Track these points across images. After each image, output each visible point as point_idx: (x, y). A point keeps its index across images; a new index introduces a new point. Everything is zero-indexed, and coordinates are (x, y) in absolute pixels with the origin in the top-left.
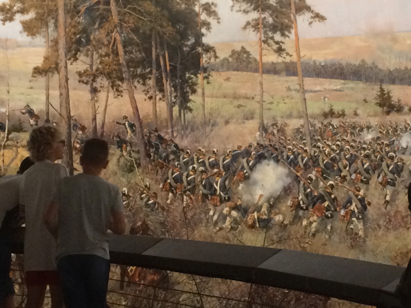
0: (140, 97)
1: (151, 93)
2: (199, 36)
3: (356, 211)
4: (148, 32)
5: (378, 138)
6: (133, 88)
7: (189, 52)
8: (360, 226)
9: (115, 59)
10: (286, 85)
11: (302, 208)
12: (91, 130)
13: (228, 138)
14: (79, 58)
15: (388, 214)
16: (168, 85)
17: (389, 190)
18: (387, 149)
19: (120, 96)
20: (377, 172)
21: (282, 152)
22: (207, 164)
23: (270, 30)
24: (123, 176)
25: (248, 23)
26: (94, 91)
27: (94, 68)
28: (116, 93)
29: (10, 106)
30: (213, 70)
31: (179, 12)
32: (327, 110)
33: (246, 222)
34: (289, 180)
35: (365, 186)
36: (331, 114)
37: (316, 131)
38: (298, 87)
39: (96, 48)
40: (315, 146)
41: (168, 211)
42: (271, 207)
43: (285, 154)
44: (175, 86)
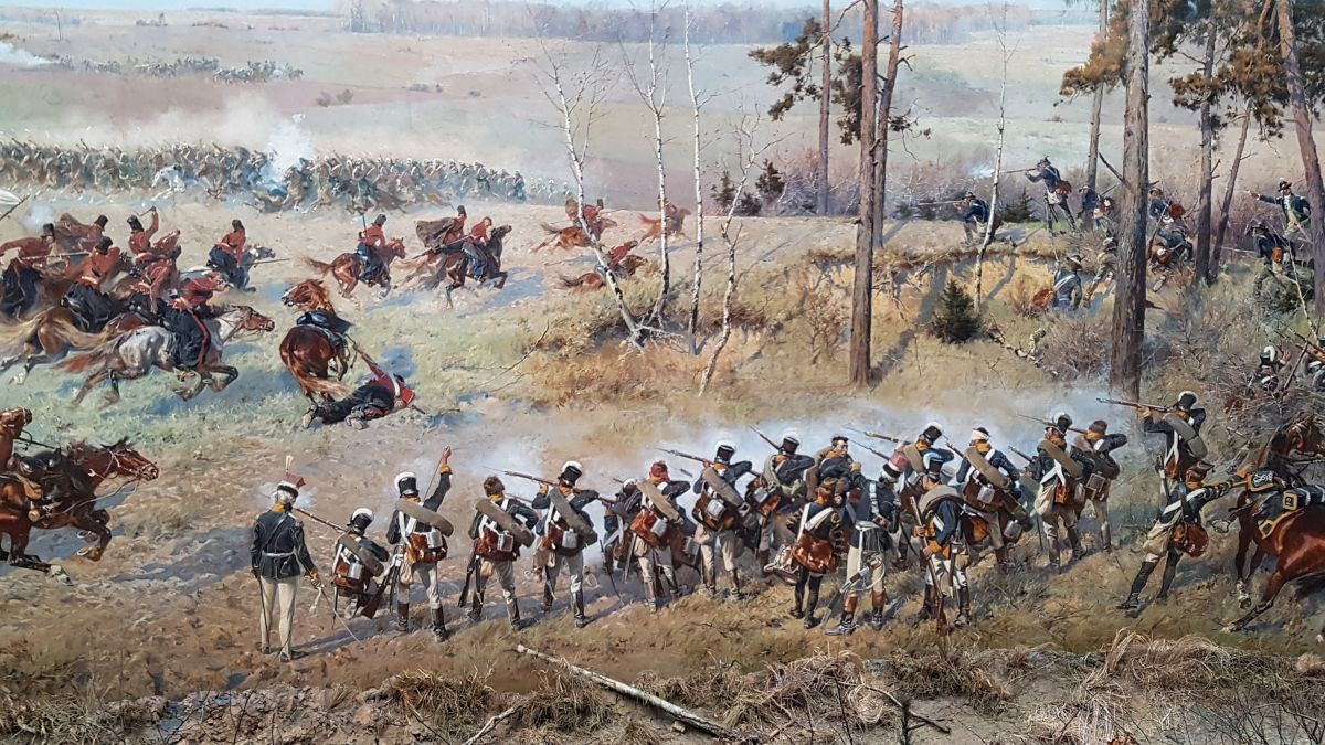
6: (1311, 116)
9: (1270, 49)
12: (1196, 215)
14: (1178, 48)
19: (1275, 137)
24: (1267, 319)
26: (1212, 124)
27: (1215, 70)
28: (1266, 130)
29: (1003, 164)
39: (1224, 23)
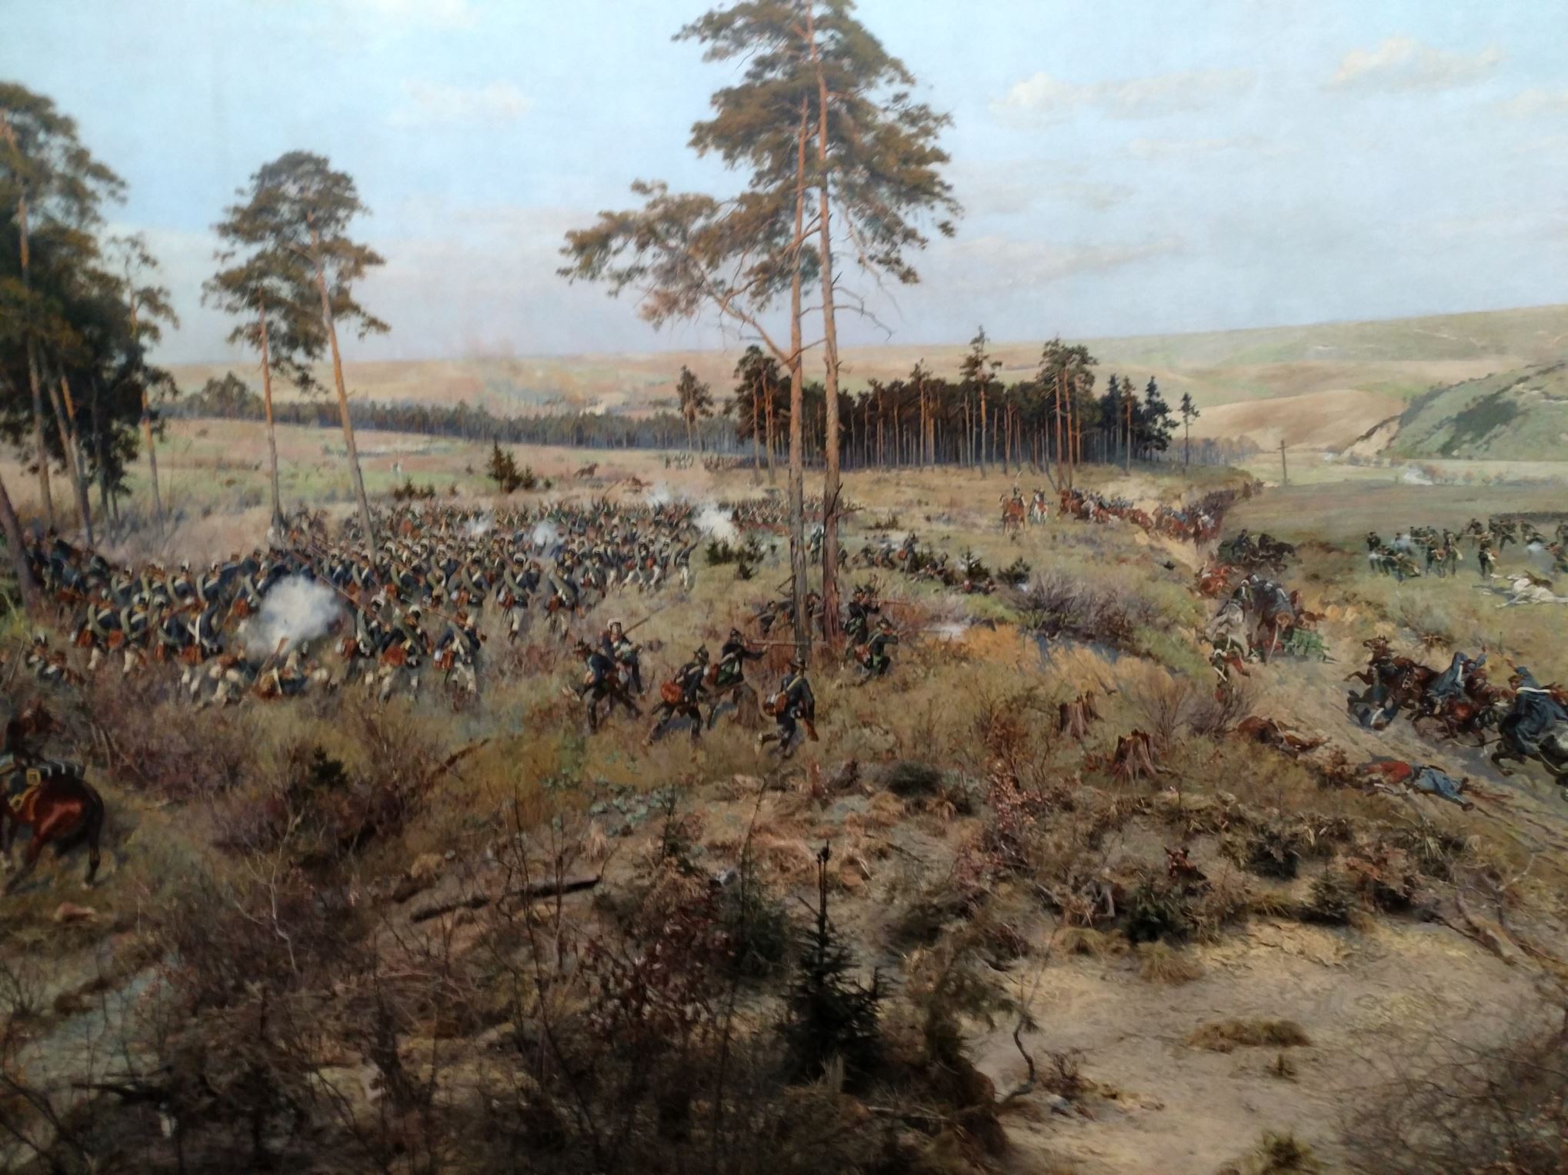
0: (8, 468)
1: (35, 459)
2: (135, 353)
3: (462, 651)
4: (17, 340)
5: (495, 532)
7: (115, 383)
8: (470, 675)
10: (322, 443)
11: (363, 655)
13: (210, 541)
15: (518, 651)
16: (73, 444)
17: (517, 614)
18: (511, 549)
20: (495, 588)
21: (320, 562)
22: (170, 589)
23: (283, 344)
25: (238, 331)
30: (170, 415)
31: (87, 303)
32: (401, 486)
33: (257, 689)
34: (335, 610)
35: (475, 610)
36: (409, 492)
37: (382, 522)
38: (344, 447)
40: (382, 548)
41: (92, 683)
42: (303, 658)
43: (326, 565)
44: (90, 447)
